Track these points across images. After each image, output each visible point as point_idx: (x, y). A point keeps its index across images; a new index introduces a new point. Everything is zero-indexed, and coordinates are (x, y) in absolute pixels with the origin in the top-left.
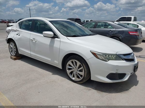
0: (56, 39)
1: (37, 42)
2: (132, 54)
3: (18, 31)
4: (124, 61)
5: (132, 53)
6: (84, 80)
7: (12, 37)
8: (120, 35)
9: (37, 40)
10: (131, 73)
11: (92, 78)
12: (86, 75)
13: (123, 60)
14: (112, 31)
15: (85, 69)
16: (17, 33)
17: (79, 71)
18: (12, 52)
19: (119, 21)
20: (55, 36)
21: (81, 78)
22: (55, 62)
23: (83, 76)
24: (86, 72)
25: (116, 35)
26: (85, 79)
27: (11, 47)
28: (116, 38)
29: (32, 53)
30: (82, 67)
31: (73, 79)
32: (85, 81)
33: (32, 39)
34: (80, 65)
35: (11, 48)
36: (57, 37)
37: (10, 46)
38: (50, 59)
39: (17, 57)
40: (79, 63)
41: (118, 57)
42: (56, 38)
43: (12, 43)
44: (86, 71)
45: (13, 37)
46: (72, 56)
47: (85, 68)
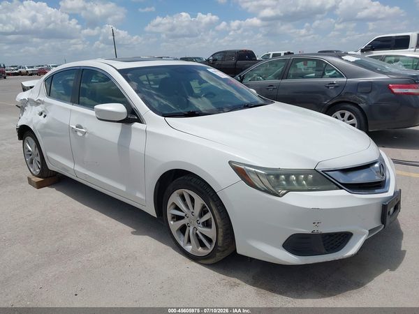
0: (136, 125)
1: (87, 135)
2: (377, 165)
3: (43, 102)
4: (343, 192)
5: (375, 163)
6: (218, 254)
7: (29, 120)
8: (362, 98)
9: (85, 129)
10: (371, 231)
11: (241, 250)
12: (220, 239)
13: (341, 188)
14: (337, 86)
15: (218, 220)
16: (41, 110)
17: (203, 223)
18: (32, 163)
19: (370, 50)
20: (133, 117)
21: (210, 248)
22: (139, 195)
23: (214, 242)
24: (220, 230)
25: (351, 98)
26: (219, 251)
27: (29, 151)
28: (349, 106)
29: (78, 168)
30: (208, 211)
31: (189, 248)
32: (219, 256)
33: (74, 127)
34: (204, 207)
35: (30, 153)
36: (139, 120)
37: (27, 148)
38: (123, 188)
39: (46, 178)
40: (199, 202)
41: (322, 179)
42: (136, 123)
43: (29, 139)
44: (220, 226)
45: (31, 121)
46: (182, 178)
47: (217, 217)
